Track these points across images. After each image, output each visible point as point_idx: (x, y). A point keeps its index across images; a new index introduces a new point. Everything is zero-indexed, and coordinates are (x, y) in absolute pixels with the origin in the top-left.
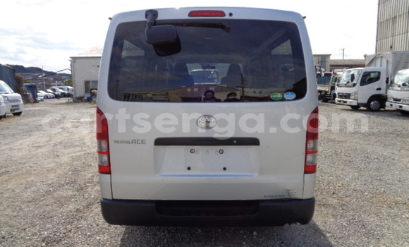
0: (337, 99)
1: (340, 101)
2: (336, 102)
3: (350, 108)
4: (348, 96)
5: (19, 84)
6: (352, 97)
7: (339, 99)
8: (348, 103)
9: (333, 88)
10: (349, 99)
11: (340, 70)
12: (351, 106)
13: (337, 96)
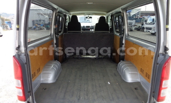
0: (145, 30)
1: (146, 31)
2: (145, 31)
3: (150, 34)
4: (150, 29)
5: (3, 21)
6: (152, 29)
7: (146, 30)
8: (150, 32)
9: (143, 24)
10: (151, 30)
11: (146, 16)
12: (151, 33)
13: (145, 29)
